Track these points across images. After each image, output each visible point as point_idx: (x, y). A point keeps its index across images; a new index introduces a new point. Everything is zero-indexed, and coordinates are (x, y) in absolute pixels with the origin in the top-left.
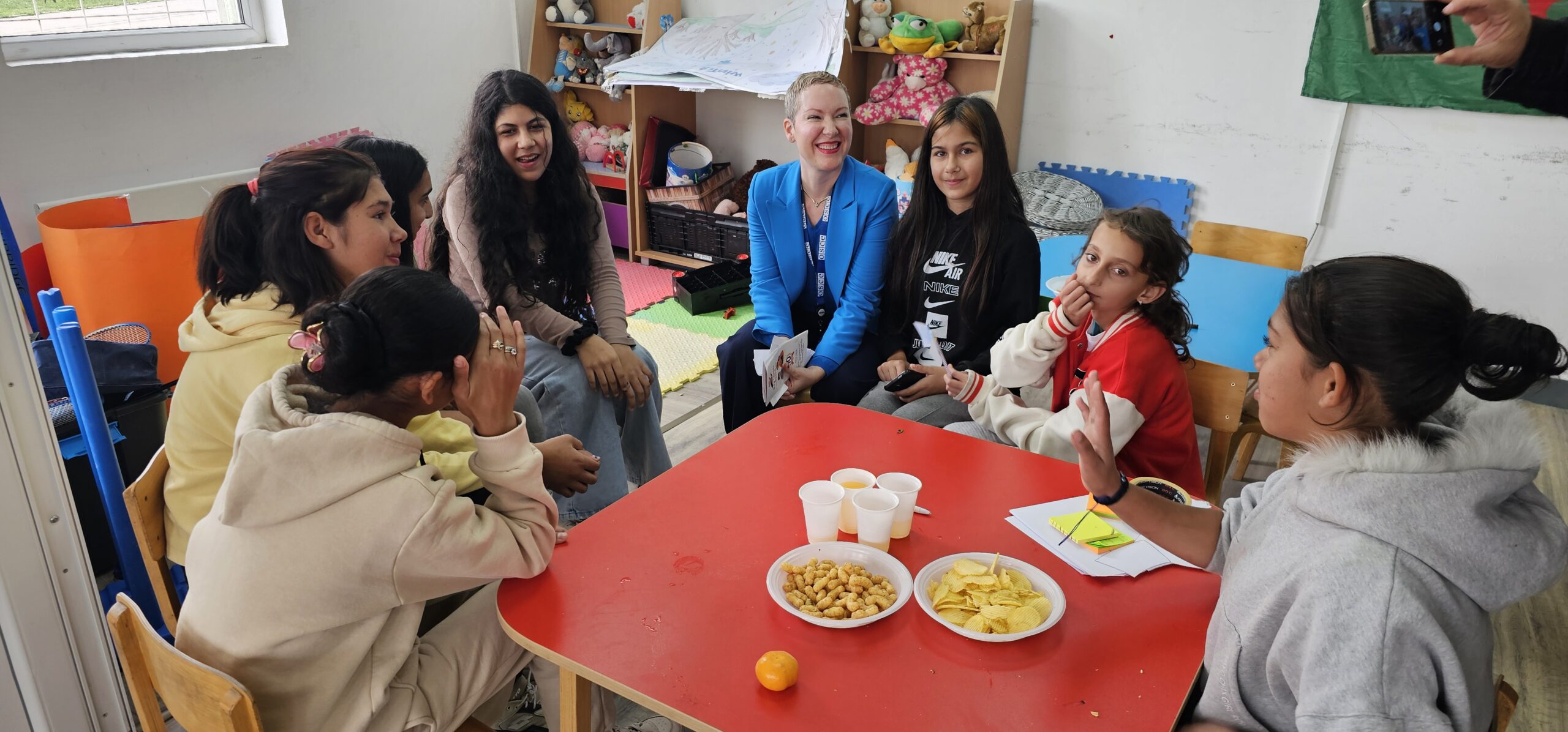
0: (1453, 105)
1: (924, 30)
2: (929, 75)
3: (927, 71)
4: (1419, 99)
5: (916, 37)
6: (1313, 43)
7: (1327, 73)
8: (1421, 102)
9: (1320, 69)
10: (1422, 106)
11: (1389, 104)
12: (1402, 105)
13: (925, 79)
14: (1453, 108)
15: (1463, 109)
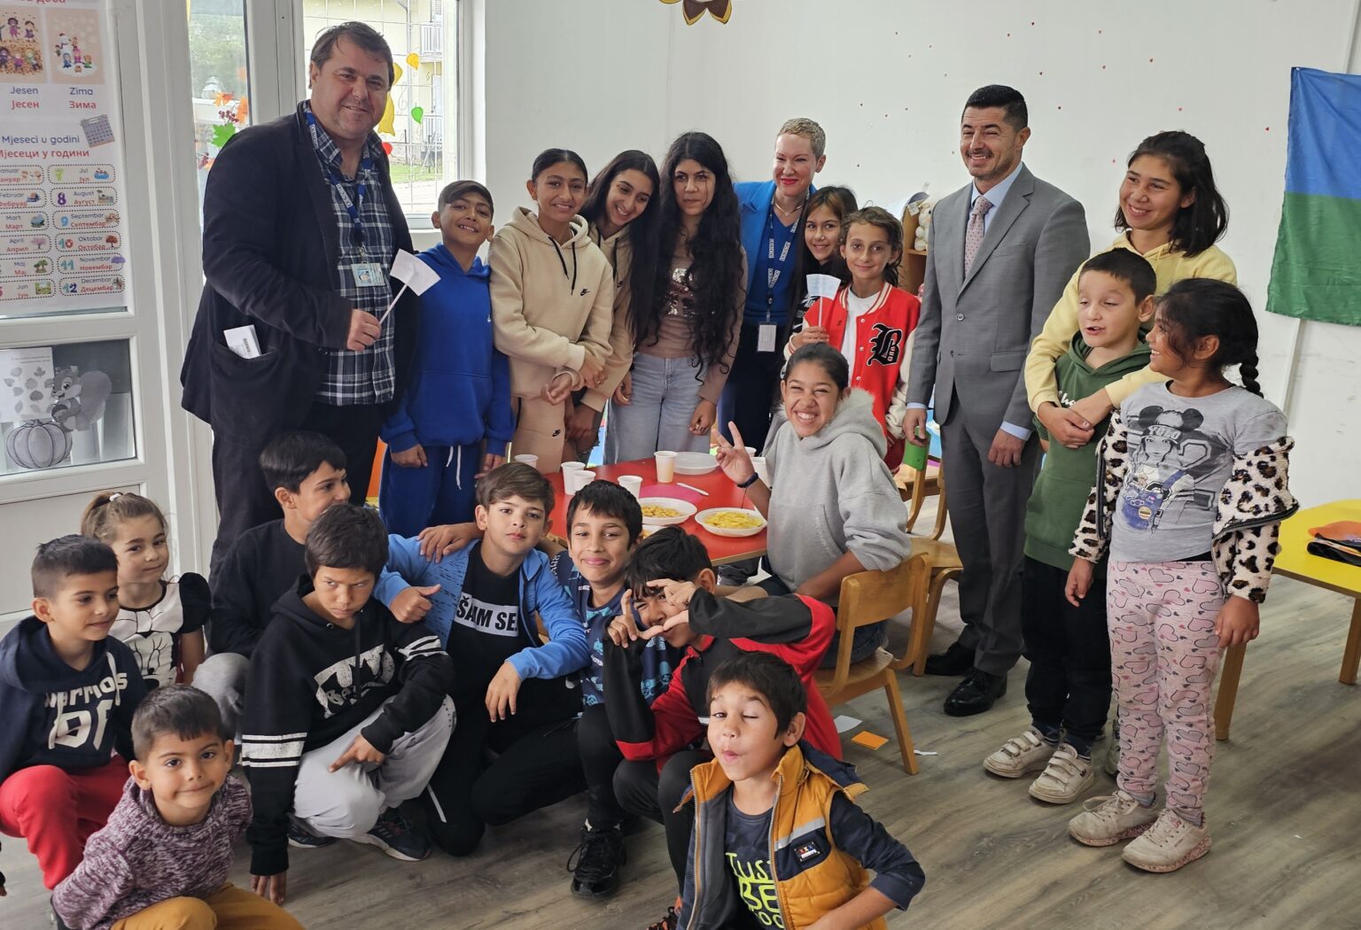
6: (1273, 267)
7: (1284, 292)
9: (1278, 289)
11: (1332, 322)
12: (1342, 323)
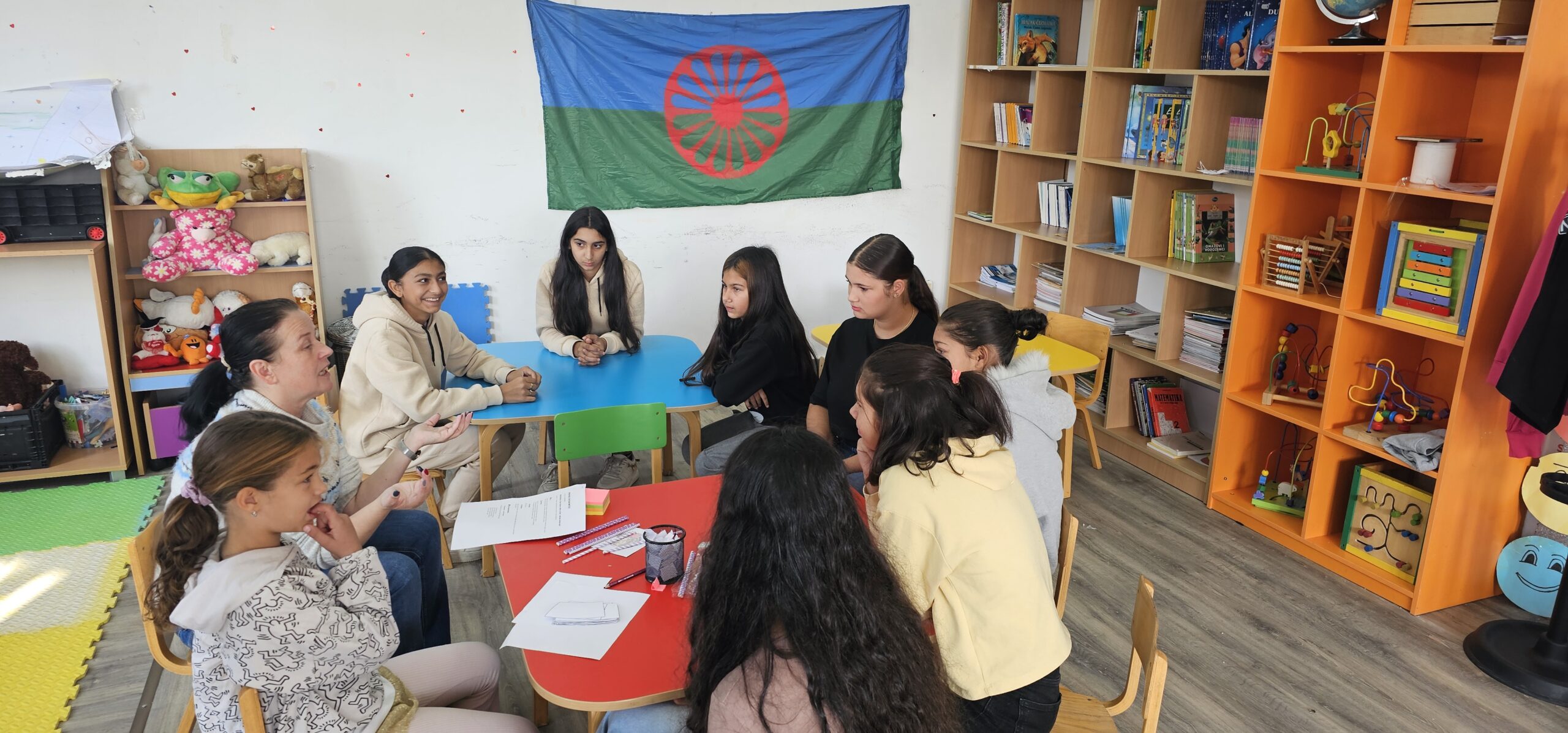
0: (645, 205)
1: (210, 184)
2: (220, 226)
3: (217, 222)
4: (625, 203)
5: (204, 192)
6: (548, 171)
7: (562, 191)
8: (626, 206)
9: (558, 189)
10: (628, 208)
12: (616, 209)
13: (215, 230)
14: (645, 207)
15: (652, 207)
